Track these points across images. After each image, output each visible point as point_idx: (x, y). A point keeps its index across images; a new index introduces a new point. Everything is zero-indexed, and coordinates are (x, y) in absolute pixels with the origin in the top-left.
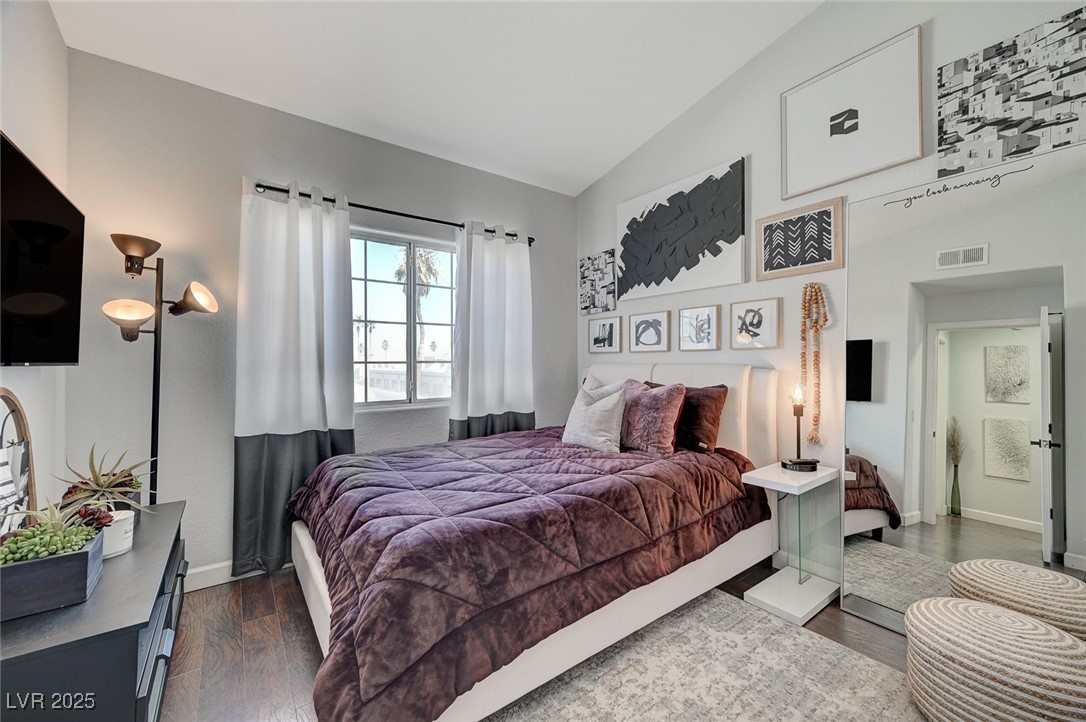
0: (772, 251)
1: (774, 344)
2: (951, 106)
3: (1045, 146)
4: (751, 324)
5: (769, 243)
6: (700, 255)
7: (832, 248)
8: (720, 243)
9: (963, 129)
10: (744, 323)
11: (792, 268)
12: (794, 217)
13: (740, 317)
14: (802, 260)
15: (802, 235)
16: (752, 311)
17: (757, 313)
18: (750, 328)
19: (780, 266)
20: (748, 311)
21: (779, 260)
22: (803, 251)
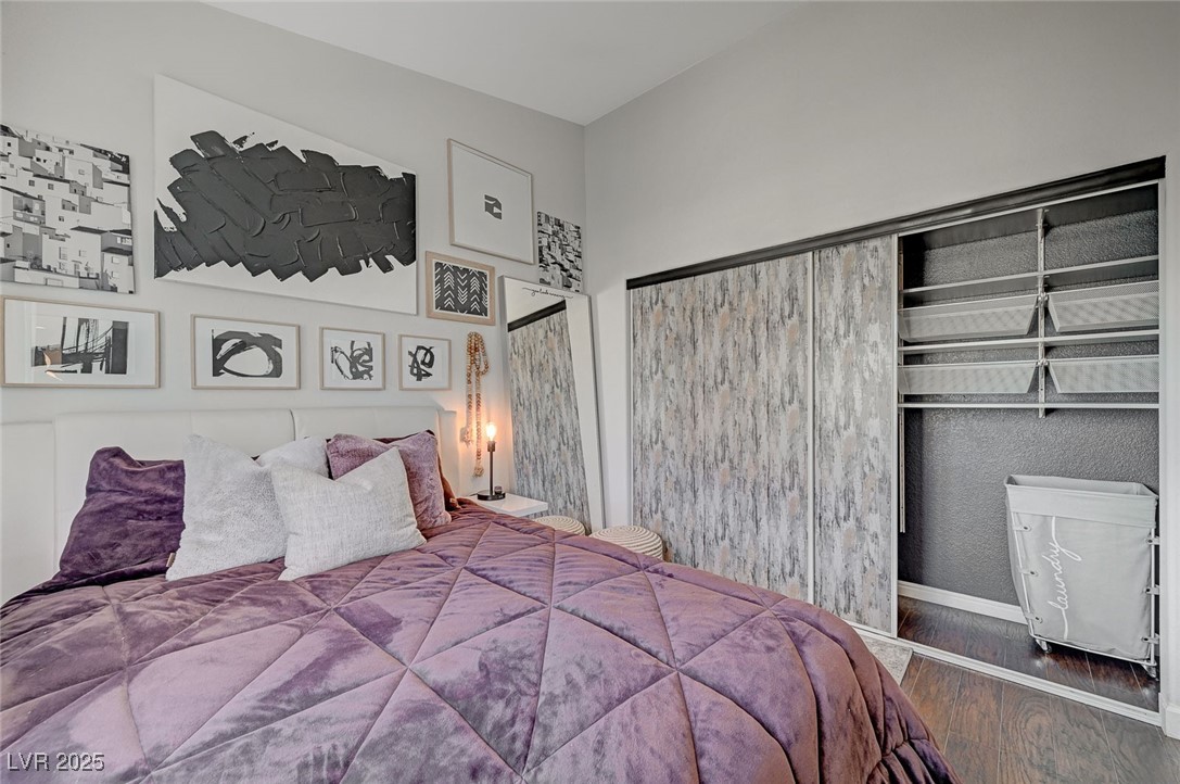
0: (443, 291)
1: (446, 385)
2: (545, 243)
3: (573, 289)
4: (423, 363)
5: (440, 281)
6: (362, 262)
7: (488, 307)
8: (390, 258)
9: (551, 261)
10: (415, 360)
11: (459, 313)
12: (462, 266)
13: (410, 353)
14: (466, 309)
15: (468, 286)
16: (423, 348)
17: (428, 351)
18: (422, 367)
19: (449, 309)
20: (419, 348)
21: (449, 302)
22: (469, 302)
